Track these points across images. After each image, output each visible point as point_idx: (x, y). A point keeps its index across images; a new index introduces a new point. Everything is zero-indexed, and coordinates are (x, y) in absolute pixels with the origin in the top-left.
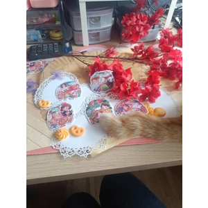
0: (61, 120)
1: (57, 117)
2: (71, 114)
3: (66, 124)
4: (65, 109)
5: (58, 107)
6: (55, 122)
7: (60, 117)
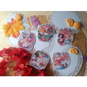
0: (66, 33)
1: (68, 36)
2: (59, 35)
3: (64, 29)
4: (61, 40)
5: (66, 43)
6: (70, 33)
7: (66, 35)
